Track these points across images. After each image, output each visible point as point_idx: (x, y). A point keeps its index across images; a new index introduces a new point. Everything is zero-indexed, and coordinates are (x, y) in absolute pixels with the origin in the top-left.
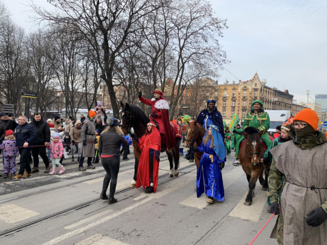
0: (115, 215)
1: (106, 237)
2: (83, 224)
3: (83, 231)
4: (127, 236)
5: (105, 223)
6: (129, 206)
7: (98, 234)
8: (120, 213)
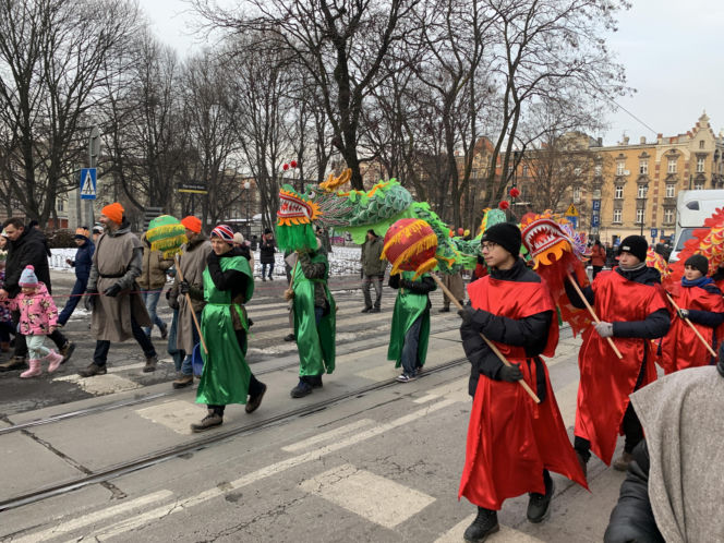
0: (378, 430)
1: (365, 472)
2: (316, 445)
3: (317, 457)
4: (406, 473)
5: (360, 444)
6: (405, 414)
7: (348, 465)
8: (387, 427)
